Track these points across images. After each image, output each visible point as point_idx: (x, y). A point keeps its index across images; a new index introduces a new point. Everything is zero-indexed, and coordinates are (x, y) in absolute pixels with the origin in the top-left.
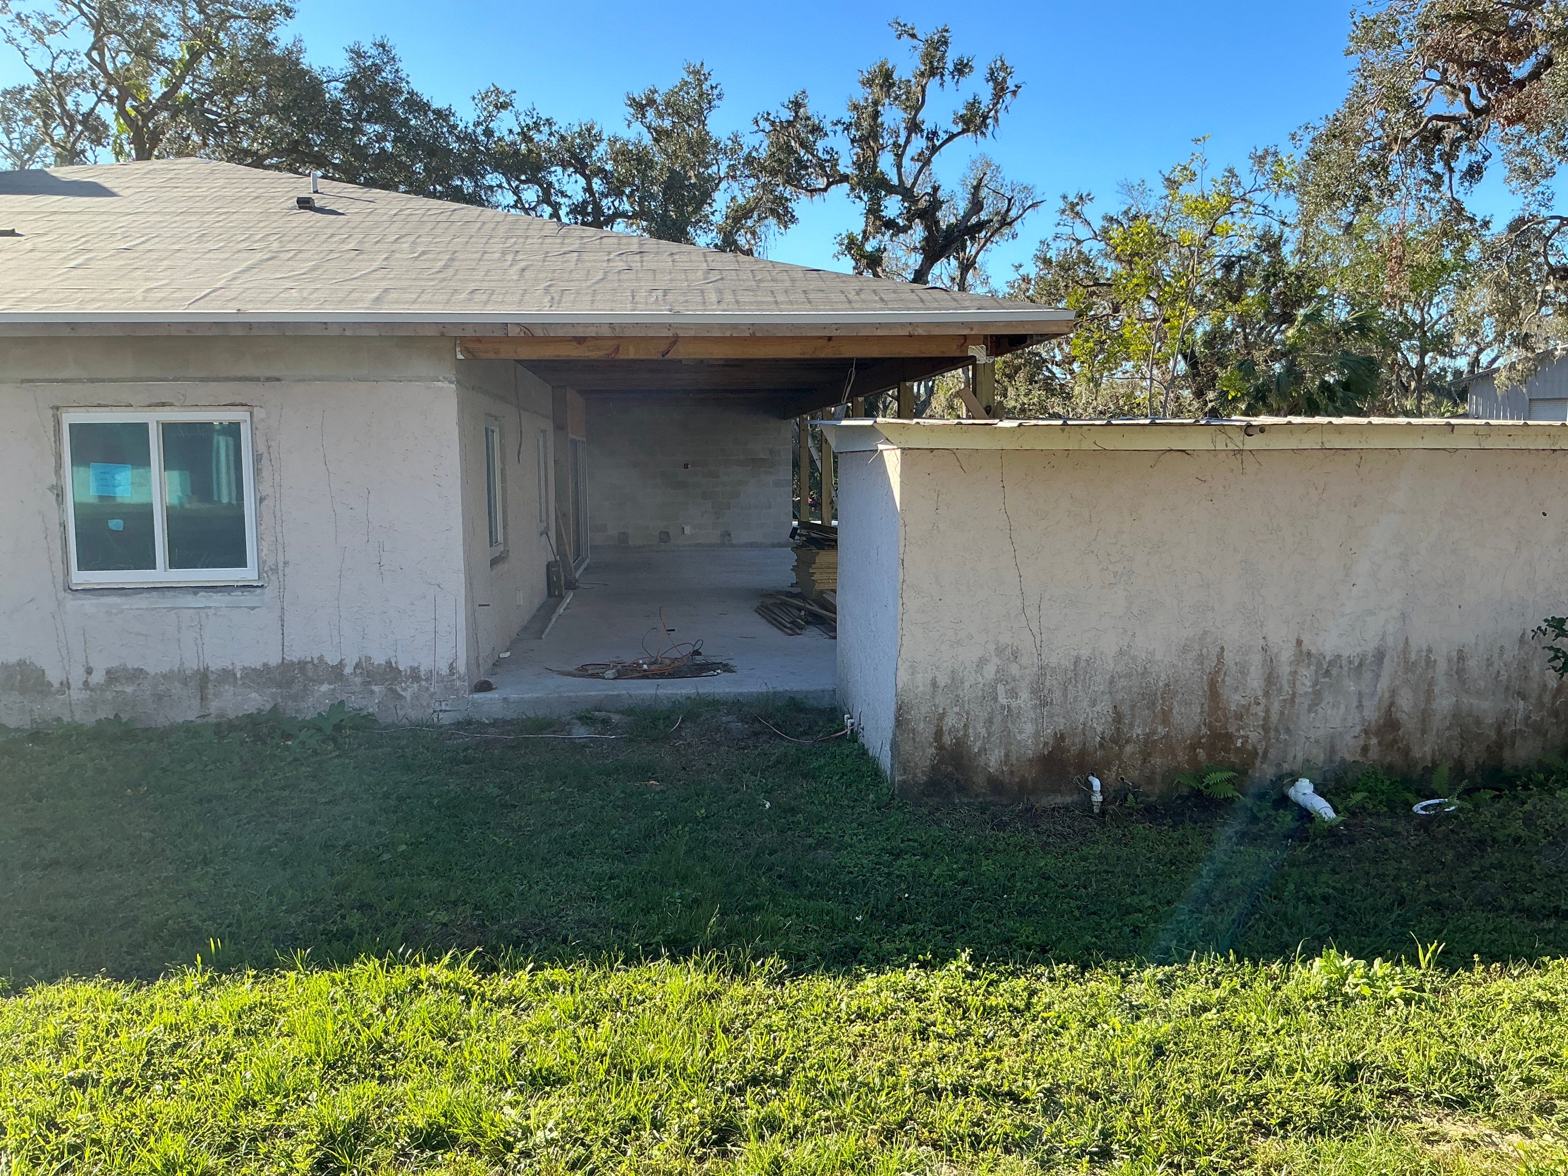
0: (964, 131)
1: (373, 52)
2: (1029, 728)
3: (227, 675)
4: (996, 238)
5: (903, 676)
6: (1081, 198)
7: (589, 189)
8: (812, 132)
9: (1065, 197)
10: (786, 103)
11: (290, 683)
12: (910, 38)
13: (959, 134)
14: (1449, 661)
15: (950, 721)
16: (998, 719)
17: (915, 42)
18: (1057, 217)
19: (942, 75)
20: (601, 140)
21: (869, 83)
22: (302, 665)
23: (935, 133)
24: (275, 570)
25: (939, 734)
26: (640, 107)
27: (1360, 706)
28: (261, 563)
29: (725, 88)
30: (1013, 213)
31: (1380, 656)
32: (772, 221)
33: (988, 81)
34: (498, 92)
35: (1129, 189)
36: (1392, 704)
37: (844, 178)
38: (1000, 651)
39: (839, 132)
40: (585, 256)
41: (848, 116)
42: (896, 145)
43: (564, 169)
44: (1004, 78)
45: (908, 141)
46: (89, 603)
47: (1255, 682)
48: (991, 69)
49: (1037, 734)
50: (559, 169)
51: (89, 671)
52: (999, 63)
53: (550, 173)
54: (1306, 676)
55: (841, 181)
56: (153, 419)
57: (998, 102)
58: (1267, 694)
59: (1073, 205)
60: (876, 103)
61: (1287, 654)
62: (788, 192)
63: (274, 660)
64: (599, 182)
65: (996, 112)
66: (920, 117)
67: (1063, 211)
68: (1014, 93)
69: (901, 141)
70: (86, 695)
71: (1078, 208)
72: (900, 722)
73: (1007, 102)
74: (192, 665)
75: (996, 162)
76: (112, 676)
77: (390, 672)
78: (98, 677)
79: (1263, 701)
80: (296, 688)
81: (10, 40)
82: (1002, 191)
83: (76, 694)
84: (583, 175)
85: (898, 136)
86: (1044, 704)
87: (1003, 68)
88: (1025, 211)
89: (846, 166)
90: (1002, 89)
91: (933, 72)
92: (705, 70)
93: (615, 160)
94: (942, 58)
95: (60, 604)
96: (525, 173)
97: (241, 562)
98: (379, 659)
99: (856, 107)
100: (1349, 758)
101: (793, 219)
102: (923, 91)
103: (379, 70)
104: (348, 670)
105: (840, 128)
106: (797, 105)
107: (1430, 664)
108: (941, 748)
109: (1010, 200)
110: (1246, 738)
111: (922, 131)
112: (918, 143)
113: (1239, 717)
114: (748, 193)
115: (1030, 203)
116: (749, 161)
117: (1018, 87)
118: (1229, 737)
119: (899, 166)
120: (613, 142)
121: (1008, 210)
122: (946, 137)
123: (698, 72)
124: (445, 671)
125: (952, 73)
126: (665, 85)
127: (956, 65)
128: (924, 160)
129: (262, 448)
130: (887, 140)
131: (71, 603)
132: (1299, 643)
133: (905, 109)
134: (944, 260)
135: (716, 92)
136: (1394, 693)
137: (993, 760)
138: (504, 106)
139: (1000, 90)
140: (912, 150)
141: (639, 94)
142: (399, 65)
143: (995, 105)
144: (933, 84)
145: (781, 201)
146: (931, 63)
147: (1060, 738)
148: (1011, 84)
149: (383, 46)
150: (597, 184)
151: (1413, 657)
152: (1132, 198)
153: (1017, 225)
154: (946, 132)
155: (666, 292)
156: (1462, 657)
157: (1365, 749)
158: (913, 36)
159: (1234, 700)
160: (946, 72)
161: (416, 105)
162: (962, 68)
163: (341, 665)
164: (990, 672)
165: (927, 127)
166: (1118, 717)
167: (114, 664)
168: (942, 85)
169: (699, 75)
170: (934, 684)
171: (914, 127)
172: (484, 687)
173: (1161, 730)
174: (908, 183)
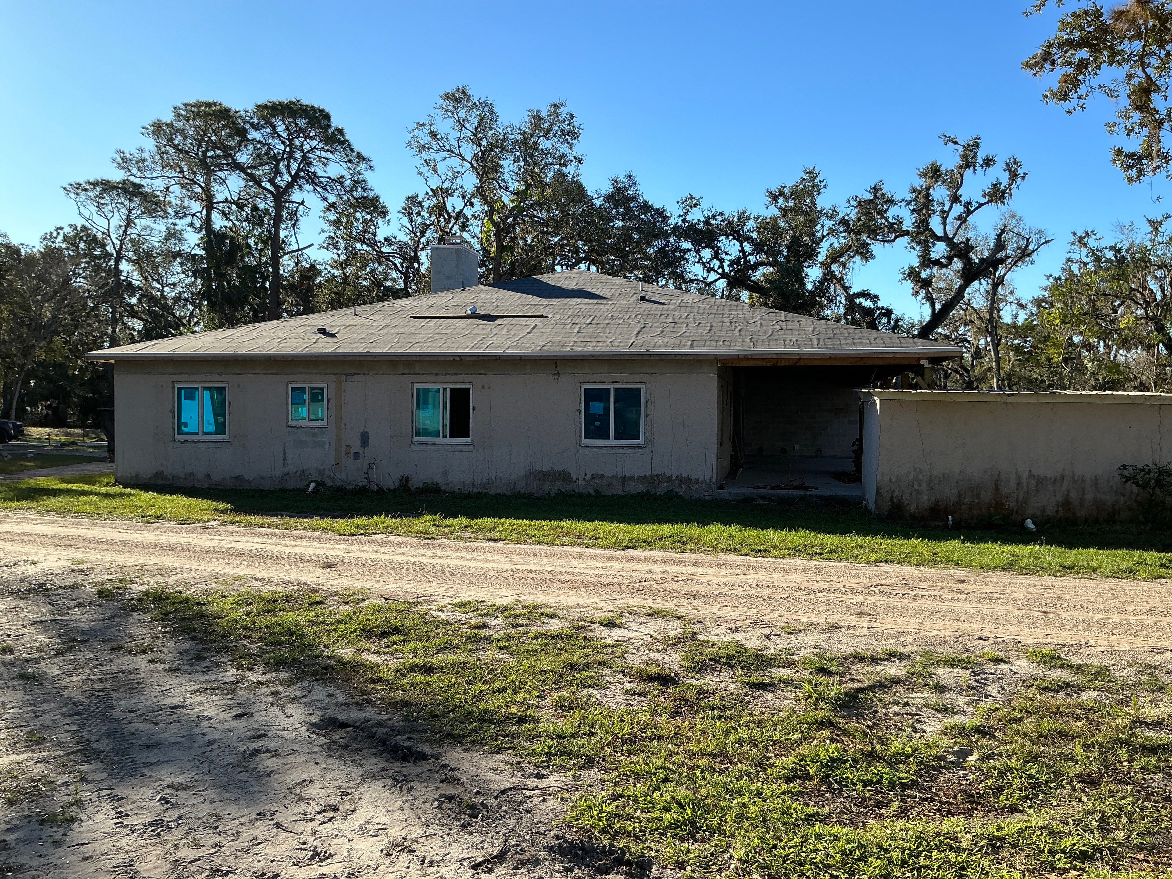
0: (989, 202)
1: (625, 180)
2: (926, 497)
3: (632, 478)
4: (1019, 264)
5: (879, 477)
6: (1087, 233)
7: (742, 250)
8: (886, 202)
9: (1074, 234)
10: (869, 189)
11: (654, 482)
12: (952, 144)
13: (985, 203)
14: (1091, 480)
15: (896, 494)
16: (914, 494)
17: (957, 146)
18: (1069, 247)
19: (975, 167)
20: (750, 219)
21: (924, 175)
22: (658, 476)
23: (970, 203)
24: (650, 441)
25: (892, 498)
26: (774, 197)
27: (1055, 495)
28: (646, 438)
29: (828, 181)
30: (1031, 247)
31: (1063, 477)
32: (858, 258)
33: (1005, 171)
34: (692, 198)
35: (1122, 228)
36: (1068, 495)
37: (907, 233)
38: (915, 470)
39: (903, 207)
40: (764, 323)
41: (909, 197)
42: (942, 211)
43: (727, 238)
44: (1016, 169)
45: (951, 208)
46: (587, 451)
47: (1013, 485)
48: (1007, 163)
49: (929, 500)
50: (723, 237)
51: (586, 475)
52: (1012, 160)
53: (720, 241)
54: (1033, 482)
55: (904, 235)
56: (612, 387)
57: (1012, 183)
58: (1017, 489)
59: (1081, 239)
60: (928, 188)
61: (1025, 475)
62: (868, 241)
63: (648, 474)
64: (748, 245)
65: (1010, 190)
66: (959, 193)
67: (1073, 243)
68: (1023, 178)
69: (946, 208)
70: (584, 483)
71: (1086, 240)
72: (878, 492)
73: (1018, 183)
74: (620, 474)
75: (1019, 213)
76: (593, 477)
77: (688, 480)
78: (588, 477)
79: (1016, 492)
80: (656, 484)
81: (420, 173)
82: (1023, 234)
83: (581, 483)
84: (738, 240)
85: (944, 205)
86: (931, 489)
87: (1015, 162)
88: (1039, 247)
89: (908, 224)
90: (1016, 175)
91: (968, 166)
92: (816, 171)
93: (759, 232)
94: (974, 157)
95: (578, 451)
96: (705, 242)
97: (638, 438)
98: (685, 475)
99: (914, 191)
100: (1050, 514)
101: (872, 256)
102: (962, 176)
103: (626, 189)
104: (674, 478)
105: (904, 204)
106: (875, 189)
107: (1083, 481)
108: (893, 502)
109: (1028, 240)
110: (1009, 505)
111: (960, 202)
112: (958, 209)
113: (1007, 497)
114: (842, 240)
115: (1043, 241)
116: (844, 222)
117: (1025, 174)
118: (1003, 504)
119: (944, 223)
120: (756, 219)
121: (1027, 246)
122: (977, 205)
123: (812, 172)
124: (708, 481)
125: (981, 166)
126: (790, 182)
127: (984, 160)
128: (962, 219)
129: (649, 398)
130: (937, 208)
131: (581, 451)
132: (1030, 471)
133: (949, 190)
134: (977, 282)
135: (822, 184)
136: (1068, 492)
137: (912, 508)
138: (695, 206)
139: (1013, 175)
140: (954, 213)
141: (774, 189)
142: (638, 186)
143: (1010, 185)
144: (968, 172)
145: (865, 245)
146: (967, 159)
147: (938, 501)
148: (1020, 171)
149: (630, 177)
150: (748, 247)
151: (1076, 478)
152: (1123, 234)
153: (1034, 256)
154: (977, 202)
155: (797, 340)
156: (1096, 479)
157: (1057, 511)
158: (956, 143)
159: (1005, 491)
160: (978, 165)
161: (646, 207)
162: (988, 162)
163: (671, 476)
164: (911, 476)
165: (964, 199)
166: (960, 495)
167: (594, 472)
168: (974, 172)
169: (812, 174)
170: (890, 480)
171: (955, 199)
172: (721, 487)
173: (976, 501)
174: (951, 236)
